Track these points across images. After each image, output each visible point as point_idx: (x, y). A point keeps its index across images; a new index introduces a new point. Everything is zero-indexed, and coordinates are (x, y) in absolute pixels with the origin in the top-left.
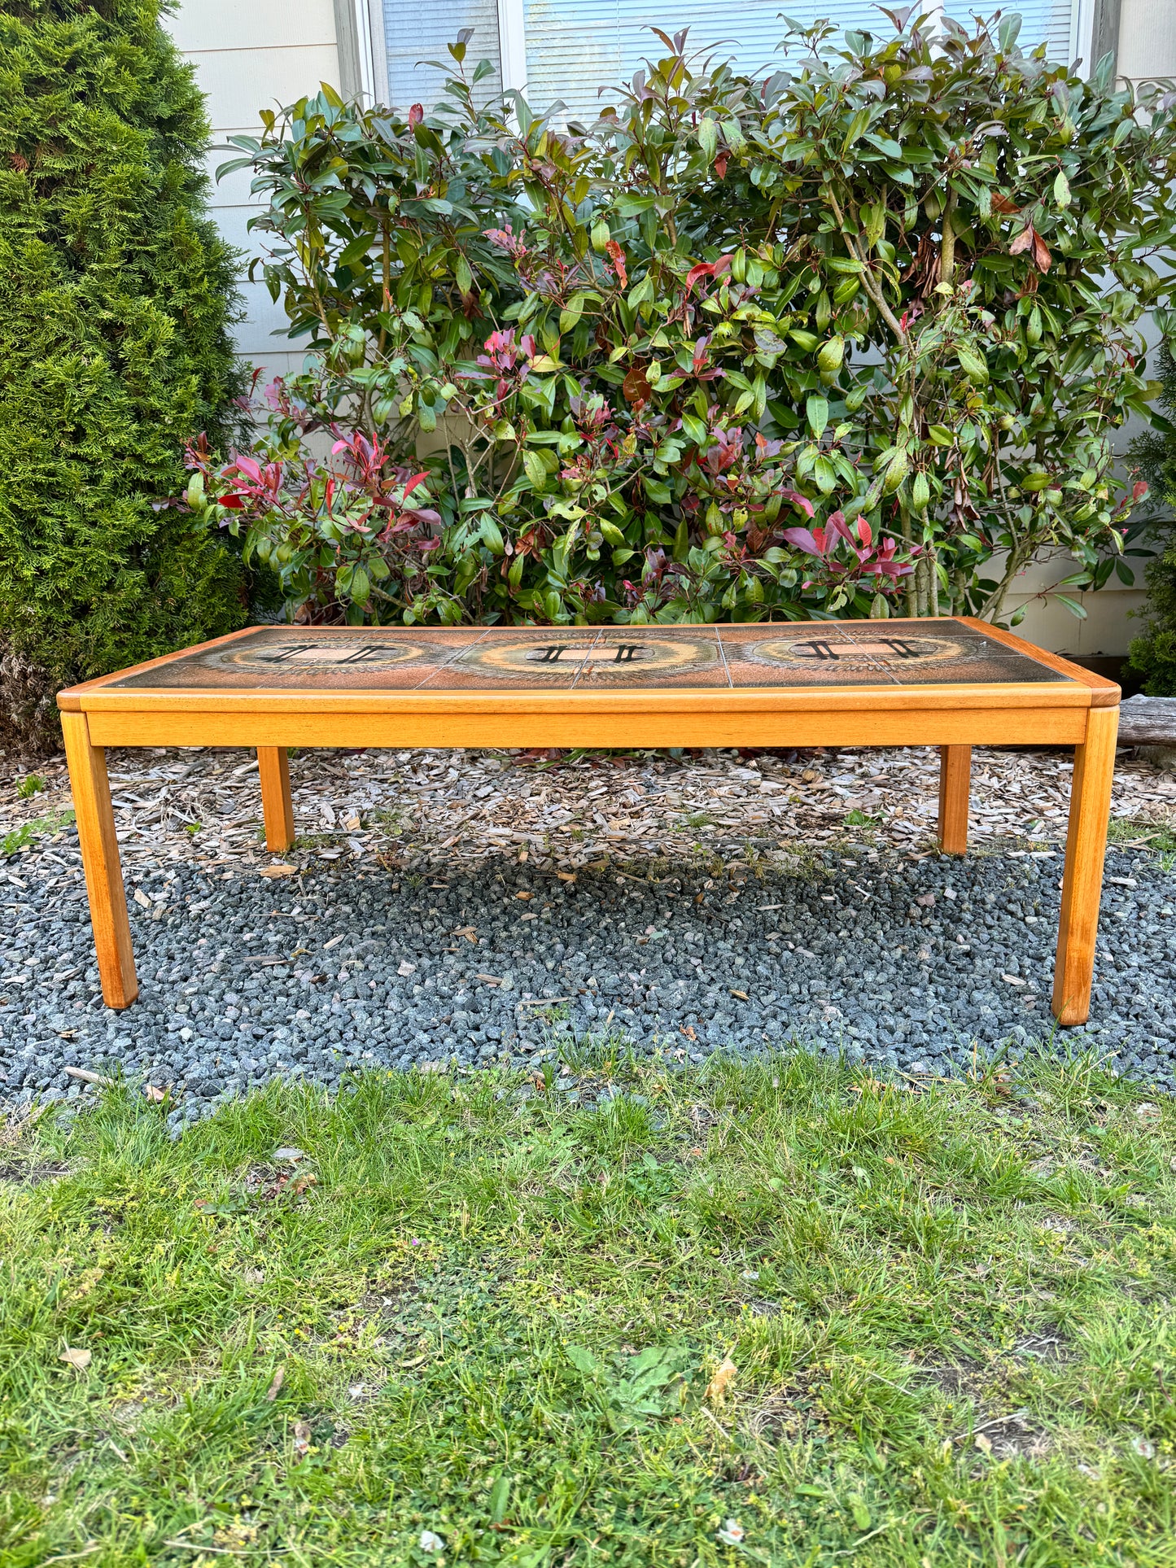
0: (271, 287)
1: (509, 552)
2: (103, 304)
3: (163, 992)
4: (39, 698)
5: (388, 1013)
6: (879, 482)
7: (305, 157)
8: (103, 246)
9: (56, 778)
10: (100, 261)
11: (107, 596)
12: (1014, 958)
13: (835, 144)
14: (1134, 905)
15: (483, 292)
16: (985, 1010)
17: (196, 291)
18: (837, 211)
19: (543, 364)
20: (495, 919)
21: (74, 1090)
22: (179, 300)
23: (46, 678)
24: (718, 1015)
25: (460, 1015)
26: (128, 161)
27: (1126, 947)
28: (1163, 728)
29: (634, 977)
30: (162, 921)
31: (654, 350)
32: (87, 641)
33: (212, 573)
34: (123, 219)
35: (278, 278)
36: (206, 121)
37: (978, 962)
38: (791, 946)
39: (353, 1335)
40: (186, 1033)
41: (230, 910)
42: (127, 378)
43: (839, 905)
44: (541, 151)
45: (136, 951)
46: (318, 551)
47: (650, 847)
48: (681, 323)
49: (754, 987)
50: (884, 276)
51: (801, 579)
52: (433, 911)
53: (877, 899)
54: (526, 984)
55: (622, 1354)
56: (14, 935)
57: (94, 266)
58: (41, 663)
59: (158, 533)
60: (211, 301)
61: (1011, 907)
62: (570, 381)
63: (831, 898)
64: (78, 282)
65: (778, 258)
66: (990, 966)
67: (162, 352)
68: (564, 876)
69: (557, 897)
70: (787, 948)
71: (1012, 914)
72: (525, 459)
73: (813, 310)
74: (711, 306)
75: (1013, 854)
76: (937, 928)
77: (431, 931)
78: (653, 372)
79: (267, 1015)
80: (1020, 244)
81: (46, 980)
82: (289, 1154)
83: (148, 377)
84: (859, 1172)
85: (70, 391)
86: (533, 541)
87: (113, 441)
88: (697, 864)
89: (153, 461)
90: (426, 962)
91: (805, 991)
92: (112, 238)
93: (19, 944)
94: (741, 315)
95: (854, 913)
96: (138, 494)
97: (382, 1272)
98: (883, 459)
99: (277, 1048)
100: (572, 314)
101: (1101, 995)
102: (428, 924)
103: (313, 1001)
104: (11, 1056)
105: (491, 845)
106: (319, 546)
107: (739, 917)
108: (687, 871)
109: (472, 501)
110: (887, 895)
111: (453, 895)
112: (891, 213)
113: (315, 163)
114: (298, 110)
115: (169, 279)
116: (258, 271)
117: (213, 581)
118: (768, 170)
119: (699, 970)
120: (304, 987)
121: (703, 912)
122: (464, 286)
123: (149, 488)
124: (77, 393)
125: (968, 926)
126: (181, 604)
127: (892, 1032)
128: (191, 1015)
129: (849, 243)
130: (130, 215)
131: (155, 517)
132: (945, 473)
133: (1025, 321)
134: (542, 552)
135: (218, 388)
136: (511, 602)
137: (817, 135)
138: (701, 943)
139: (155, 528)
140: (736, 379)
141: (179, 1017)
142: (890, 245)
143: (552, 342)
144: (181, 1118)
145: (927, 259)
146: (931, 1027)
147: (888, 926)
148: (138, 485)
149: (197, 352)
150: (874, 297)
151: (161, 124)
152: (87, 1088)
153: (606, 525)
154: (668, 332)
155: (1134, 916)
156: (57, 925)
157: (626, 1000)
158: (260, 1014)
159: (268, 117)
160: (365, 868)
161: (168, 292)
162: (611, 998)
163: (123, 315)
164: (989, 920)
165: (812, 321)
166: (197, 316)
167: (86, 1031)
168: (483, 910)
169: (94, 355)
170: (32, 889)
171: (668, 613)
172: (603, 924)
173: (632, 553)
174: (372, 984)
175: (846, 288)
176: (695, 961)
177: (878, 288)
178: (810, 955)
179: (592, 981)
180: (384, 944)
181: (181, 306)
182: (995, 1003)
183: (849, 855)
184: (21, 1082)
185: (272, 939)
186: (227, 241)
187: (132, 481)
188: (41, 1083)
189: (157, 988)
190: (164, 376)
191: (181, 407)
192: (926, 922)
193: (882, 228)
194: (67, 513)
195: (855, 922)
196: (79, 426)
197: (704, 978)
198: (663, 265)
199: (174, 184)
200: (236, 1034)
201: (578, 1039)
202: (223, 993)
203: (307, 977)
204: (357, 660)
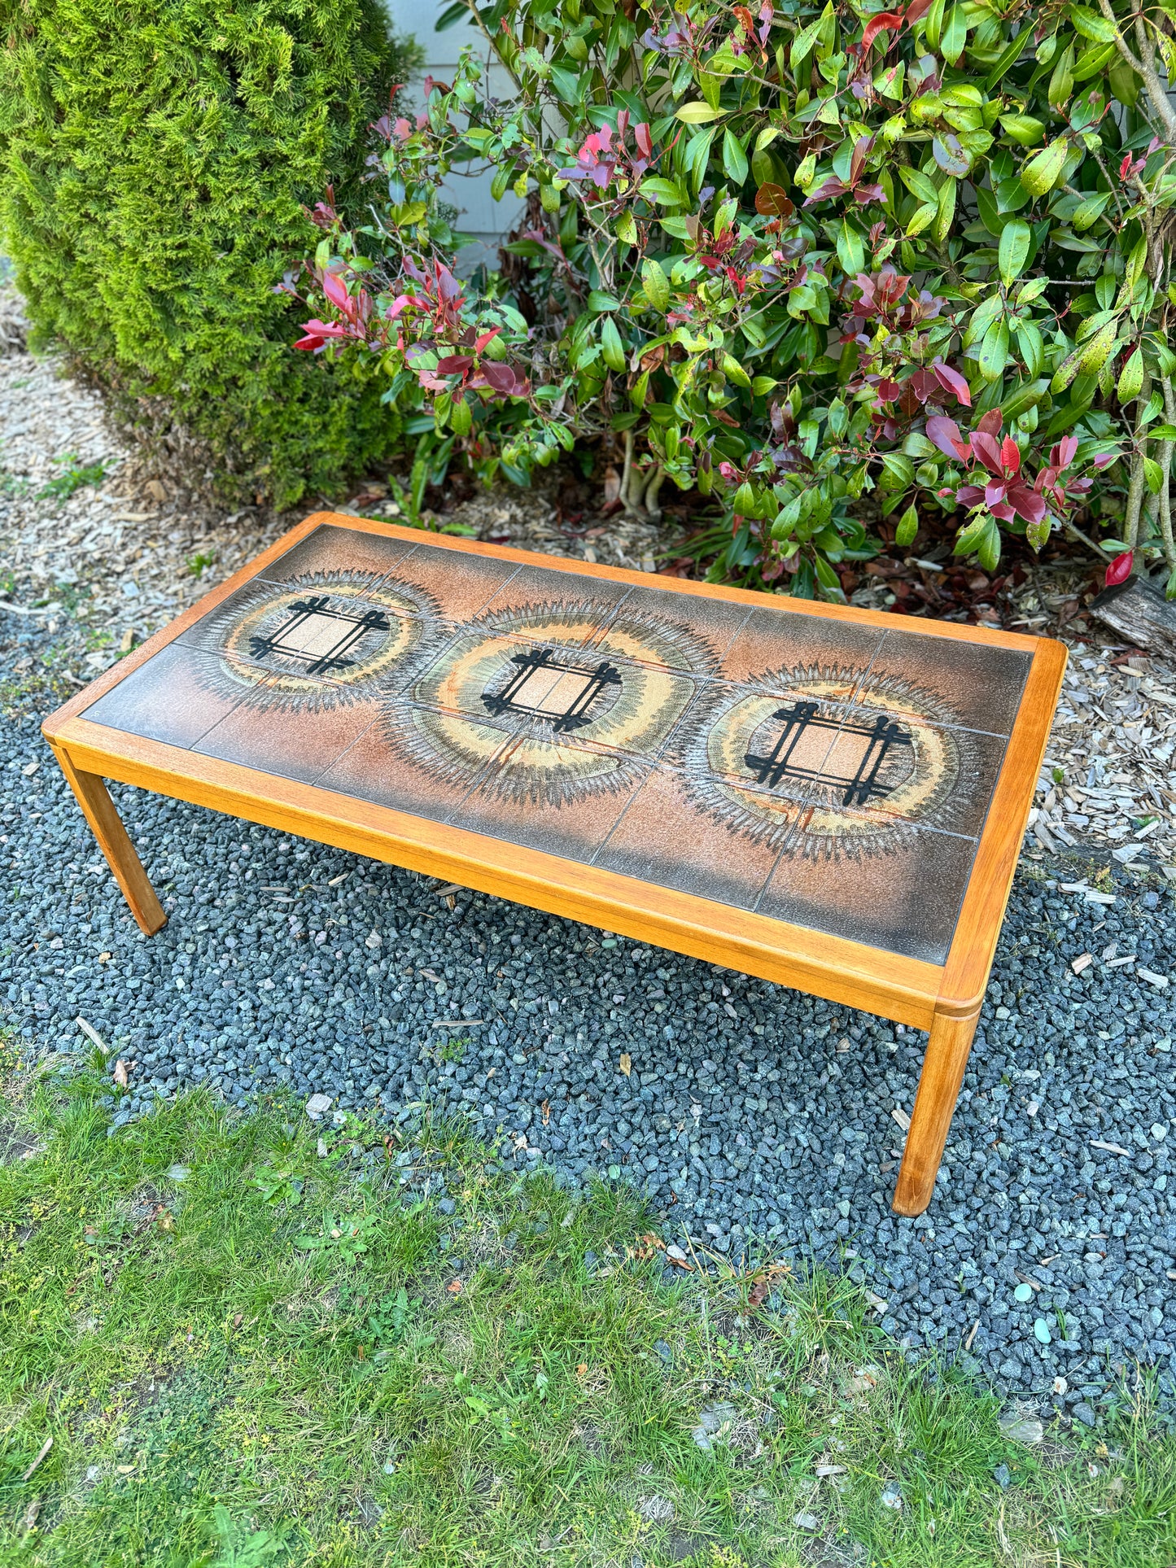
1: (634, 368)
3: (186, 919)
5: (331, 1002)
14: (1135, 1022)
19: (698, 113)
25: (384, 1022)
37: (891, 1074)
38: (726, 992)
49: (646, 1056)
51: (941, 477)
54: (458, 991)
62: (729, 141)
66: (896, 1086)
67: (282, 83)
70: (718, 997)
72: (644, 273)
75: (1068, 887)
78: (805, 169)
79: (247, 974)
82: (179, 1173)
86: (663, 354)
87: (237, 205)
90: (393, 934)
104: (59, 976)
109: (600, 299)
120: (288, 943)
128: (193, 959)
140: (918, 185)
143: (710, 85)
144: (128, 1107)
148: (273, 243)
150: (1138, 68)
153: (731, 364)
155: (1119, 1041)
158: (242, 970)
162: (517, 1031)
163: (237, 39)
167: (116, 960)
169: (210, 97)
173: (774, 383)
174: (339, 954)
175: (1090, 59)
176: (618, 998)
178: (733, 1014)
182: (857, 1151)
188: (62, 1025)
191: (311, 147)
196: (203, 189)
200: (217, 993)
201: (453, 1094)
202: (226, 935)
203: (296, 929)
204: (331, 663)
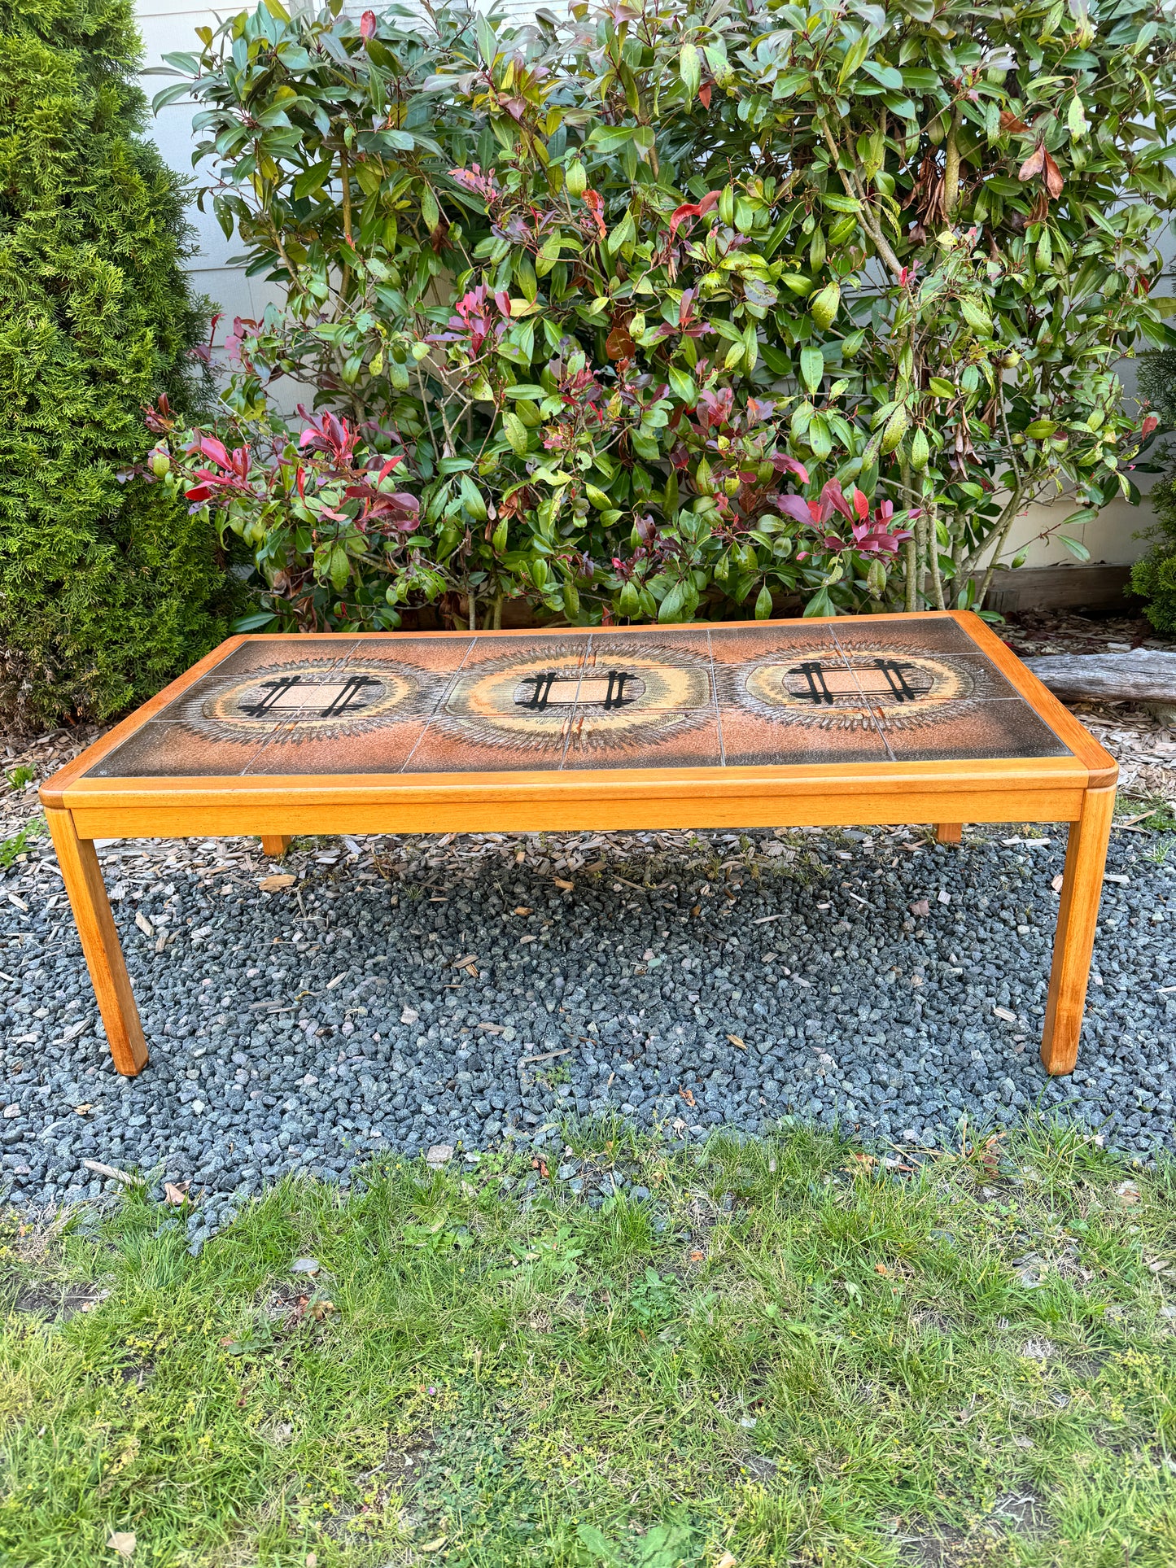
0: (223, 222)
1: (493, 517)
2: (44, 256)
3: (172, 1053)
4: (20, 681)
5: (394, 1075)
6: (876, 439)
7: (249, 89)
8: (37, 190)
9: (45, 762)
10: (35, 208)
11: (80, 575)
12: (1005, 985)
13: (829, 76)
14: (1125, 909)
15: (451, 225)
16: (976, 1055)
17: (143, 235)
18: (833, 146)
19: (519, 307)
20: (495, 942)
21: (95, 1185)
22: (123, 247)
23: (24, 661)
24: (716, 1074)
25: (464, 1076)
26: (55, 91)
27: (1116, 966)
28: (1163, 686)
29: (633, 1020)
30: (166, 954)
31: (638, 297)
32: (63, 619)
33: (185, 541)
34: (56, 160)
35: (229, 209)
36: (137, 33)
37: (970, 989)
38: (787, 972)
39: (380, 1508)
40: (198, 1106)
41: (231, 937)
42: (77, 336)
43: (835, 914)
44: (508, 82)
45: (142, 995)
46: (294, 529)
47: (646, 840)
48: (666, 266)
49: (751, 1032)
50: (883, 213)
51: (795, 546)
52: (433, 937)
53: (871, 907)
54: (527, 1032)
55: (628, 1531)
56: (20, 976)
57: (29, 215)
58: (18, 646)
59: (126, 504)
60: (160, 244)
61: (1004, 914)
62: (549, 326)
63: (826, 906)
64: (14, 233)
65: (768, 194)
66: (981, 995)
67: (111, 307)
68: (562, 884)
69: (554, 913)
70: (784, 977)
71: (1005, 922)
72: (505, 422)
73: (806, 253)
74: (697, 252)
75: (1008, 842)
76: (930, 942)
77: (431, 961)
78: (637, 325)
79: (276, 1080)
80: (1030, 167)
81: (57, 1037)
82: (306, 1265)
83: (99, 337)
84: (852, 1288)
85: (18, 362)
86: (517, 503)
87: (69, 411)
88: (692, 864)
89: (114, 428)
90: (428, 1006)
91: (801, 1035)
92: (46, 183)
93: (26, 989)
94: (730, 264)
95: (849, 926)
96: (101, 462)
97: (403, 1427)
98: (881, 414)
99: (289, 1127)
100: (548, 256)
101: (1090, 1034)
102: (428, 953)
103: (320, 1062)
104: (30, 1140)
105: (487, 841)
106: (295, 524)
107: (735, 934)
108: (682, 873)
109: (452, 463)
110: (881, 901)
111: (451, 912)
112: (890, 141)
113: (259, 97)
114: (237, 27)
115: (112, 221)
116: (208, 199)
117: (186, 551)
118: (756, 104)
119: (697, 1010)
120: (310, 1043)
121: (700, 930)
122: (432, 220)
123: (113, 454)
124: (26, 363)
125: (962, 941)
126: (156, 572)
127: (885, 1087)
128: (202, 1083)
129: (845, 179)
130: (64, 155)
131: (122, 488)
132: (945, 419)
133: (1034, 247)
134: (527, 514)
135: (175, 337)
136: (497, 565)
137: (811, 66)
138: (698, 971)
139: (121, 500)
140: (726, 330)
141: (190, 1085)
142: (889, 177)
143: (528, 285)
144: (201, 1224)
145: (929, 182)
146: (922, 1079)
147: (882, 943)
148: (99, 453)
149: (149, 299)
150: (872, 235)
151: (89, 42)
152: (108, 1184)
153: (593, 491)
154: (652, 277)
155: (1125, 923)
156: (62, 962)
157: (626, 1051)
158: (268, 1078)
159: (205, 34)
160: (363, 876)
161: (112, 238)
162: (610, 1047)
163: (67, 268)
164: (982, 934)
165: (806, 265)
166: (146, 262)
167: (101, 1107)
168: (482, 932)
169: (39, 316)
170: (33, 910)
171: (659, 582)
172: (601, 947)
173: (620, 513)
174: (377, 1037)
175: (841, 228)
176: (693, 998)
177: (877, 225)
178: (805, 983)
179: (592, 1027)
180: (386, 981)
181: (127, 251)
182: (986, 1046)
183: (843, 846)
184: (43, 1177)
185: (276, 976)
186: (171, 169)
187: (93, 449)
188: (63, 1179)
189: (166, 1048)
190: (117, 331)
191: (138, 365)
192: (920, 934)
193: (881, 159)
194: (28, 490)
195: (850, 938)
196: (31, 397)
197: (702, 1021)
198: (645, 204)
199: (108, 111)
200: (248, 1105)
201: (580, 1108)
202: (231, 1053)
203: (312, 1028)
204: (342, 708)
